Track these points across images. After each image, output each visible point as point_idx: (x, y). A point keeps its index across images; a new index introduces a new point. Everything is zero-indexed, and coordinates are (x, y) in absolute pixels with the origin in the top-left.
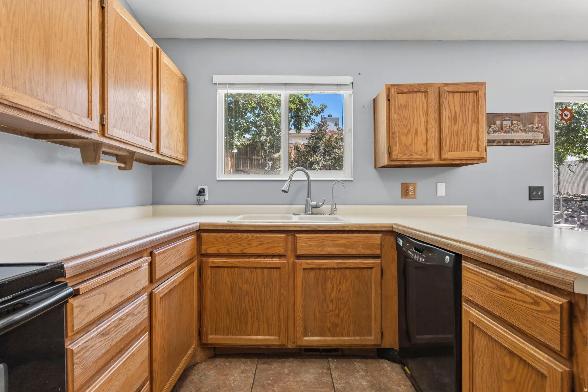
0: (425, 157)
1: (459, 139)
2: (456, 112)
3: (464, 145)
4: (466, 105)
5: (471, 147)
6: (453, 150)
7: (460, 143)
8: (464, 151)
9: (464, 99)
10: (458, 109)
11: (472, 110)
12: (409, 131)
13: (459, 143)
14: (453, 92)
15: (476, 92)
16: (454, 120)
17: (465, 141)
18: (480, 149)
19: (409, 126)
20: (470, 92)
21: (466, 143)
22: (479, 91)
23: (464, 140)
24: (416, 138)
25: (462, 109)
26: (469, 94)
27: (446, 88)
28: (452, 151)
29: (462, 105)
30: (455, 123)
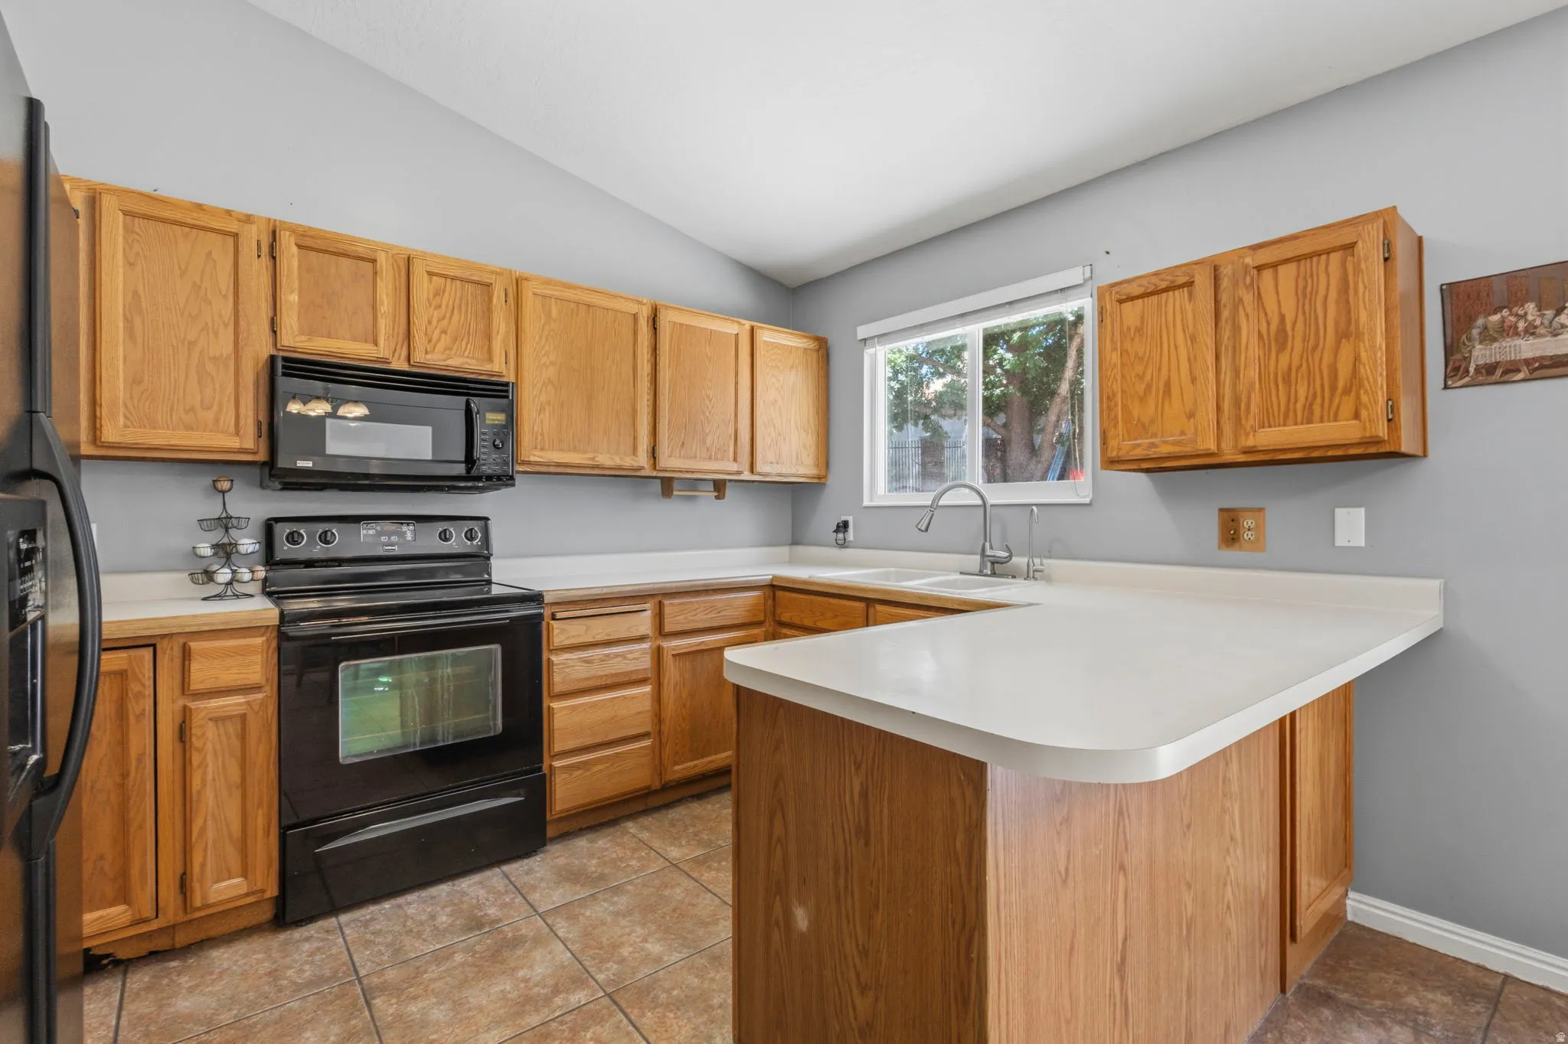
0: (1188, 449)
1: (1293, 391)
2: (1282, 318)
3: (1309, 408)
4: (1317, 292)
5: (1333, 409)
6: (1272, 423)
7: (1296, 402)
8: (1310, 421)
9: (1312, 275)
10: (1289, 308)
11: (1337, 302)
12: (1149, 387)
13: (1292, 400)
14: (1274, 266)
15: (1350, 247)
16: (1277, 340)
17: (1315, 395)
18: (1364, 414)
19: (1148, 377)
20: (1328, 252)
21: (1319, 400)
22: (1360, 244)
23: (1311, 392)
24: (1167, 404)
25: (1304, 305)
26: (1328, 260)
27: (1248, 260)
28: (1270, 427)
29: (1304, 294)
30: (1282, 345)
